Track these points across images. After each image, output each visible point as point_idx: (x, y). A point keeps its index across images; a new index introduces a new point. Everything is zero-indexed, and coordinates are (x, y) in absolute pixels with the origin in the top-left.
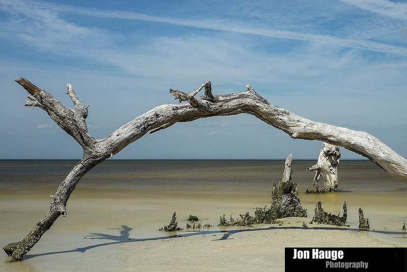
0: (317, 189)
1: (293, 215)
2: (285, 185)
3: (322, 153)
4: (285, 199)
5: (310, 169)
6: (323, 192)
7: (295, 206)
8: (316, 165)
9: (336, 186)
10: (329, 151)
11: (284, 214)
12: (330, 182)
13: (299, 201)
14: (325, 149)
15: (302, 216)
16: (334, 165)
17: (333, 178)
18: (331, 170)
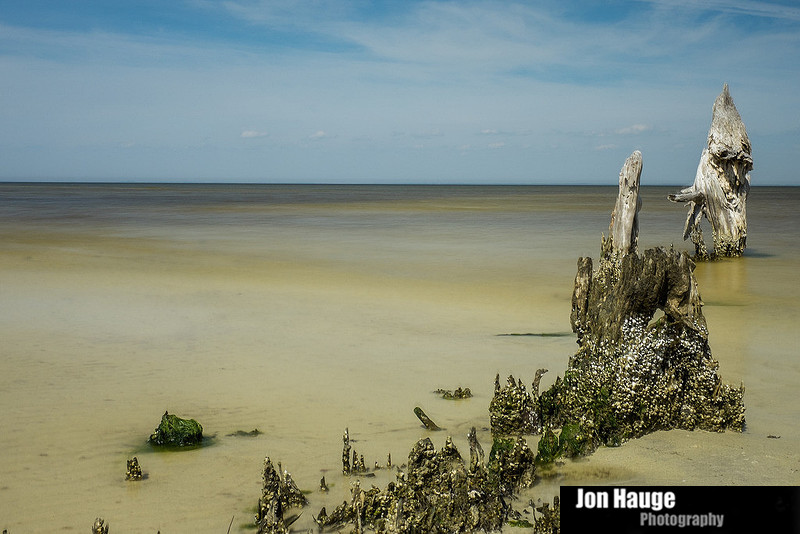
0: (698, 248)
1: (676, 420)
2: (636, 271)
3: (706, 158)
4: (640, 344)
5: (678, 197)
6: (713, 257)
7: (686, 376)
8: (692, 189)
9: (743, 241)
10: (724, 154)
11: (632, 418)
12: (727, 231)
13: (705, 348)
14: (715, 148)
15: (723, 425)
16: (738, 186)
17: (734, 220)
18: (730, 200)
